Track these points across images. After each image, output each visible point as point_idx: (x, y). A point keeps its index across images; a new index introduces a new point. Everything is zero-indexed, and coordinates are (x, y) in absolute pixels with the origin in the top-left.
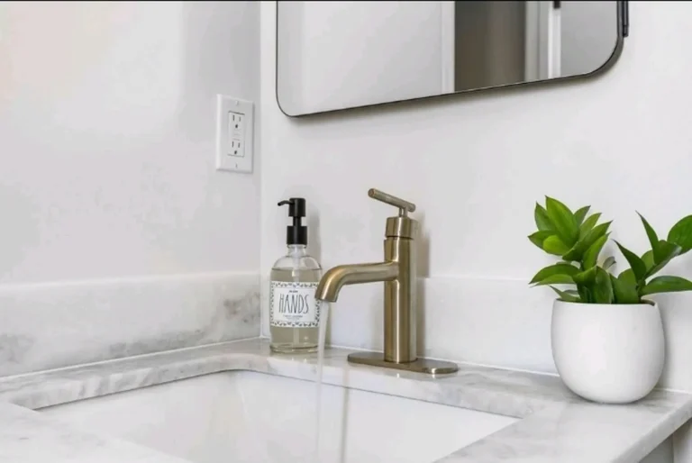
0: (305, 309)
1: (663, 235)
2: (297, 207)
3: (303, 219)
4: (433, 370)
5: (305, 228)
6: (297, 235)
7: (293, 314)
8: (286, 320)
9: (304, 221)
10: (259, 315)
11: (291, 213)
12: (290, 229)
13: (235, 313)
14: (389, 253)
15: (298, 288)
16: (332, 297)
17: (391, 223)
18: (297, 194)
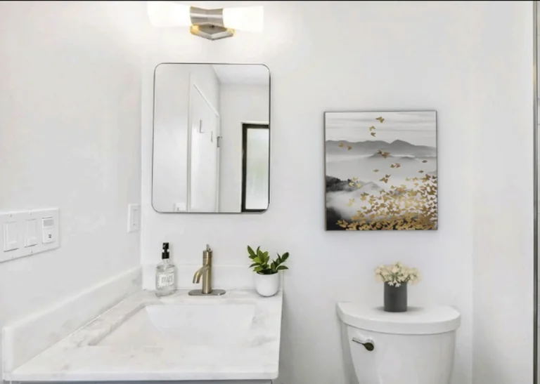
1: (281, 256)
2: (166, 246)
5: (169, 252)
6: (165, 255)
9: (168, 250)
12: (163, 254)
14: (205, 262)
18: (166, 242)
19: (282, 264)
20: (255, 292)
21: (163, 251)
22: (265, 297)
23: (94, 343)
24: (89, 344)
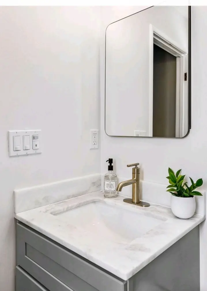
0: (113, 187)
1: (195, 182)
2: (111, 161)
3: (112, 164)
4: (144, 206)
5: (113, 166)
6: (111, 168)
7: (110, 188)
8: (108, 190)
10: (100, 185)
11: (109, 163)
12: (109, 167)
13: (95, 185)
14: (134, 177)
15: (111, 182)
16: (120, 190)
17: (134, 169)
18: (111, 158)
19: (195, 190)
20: (170, 211)
21: (109, 164)
22: (178, 218)
23: (55, 214)
24: (51, 213)
